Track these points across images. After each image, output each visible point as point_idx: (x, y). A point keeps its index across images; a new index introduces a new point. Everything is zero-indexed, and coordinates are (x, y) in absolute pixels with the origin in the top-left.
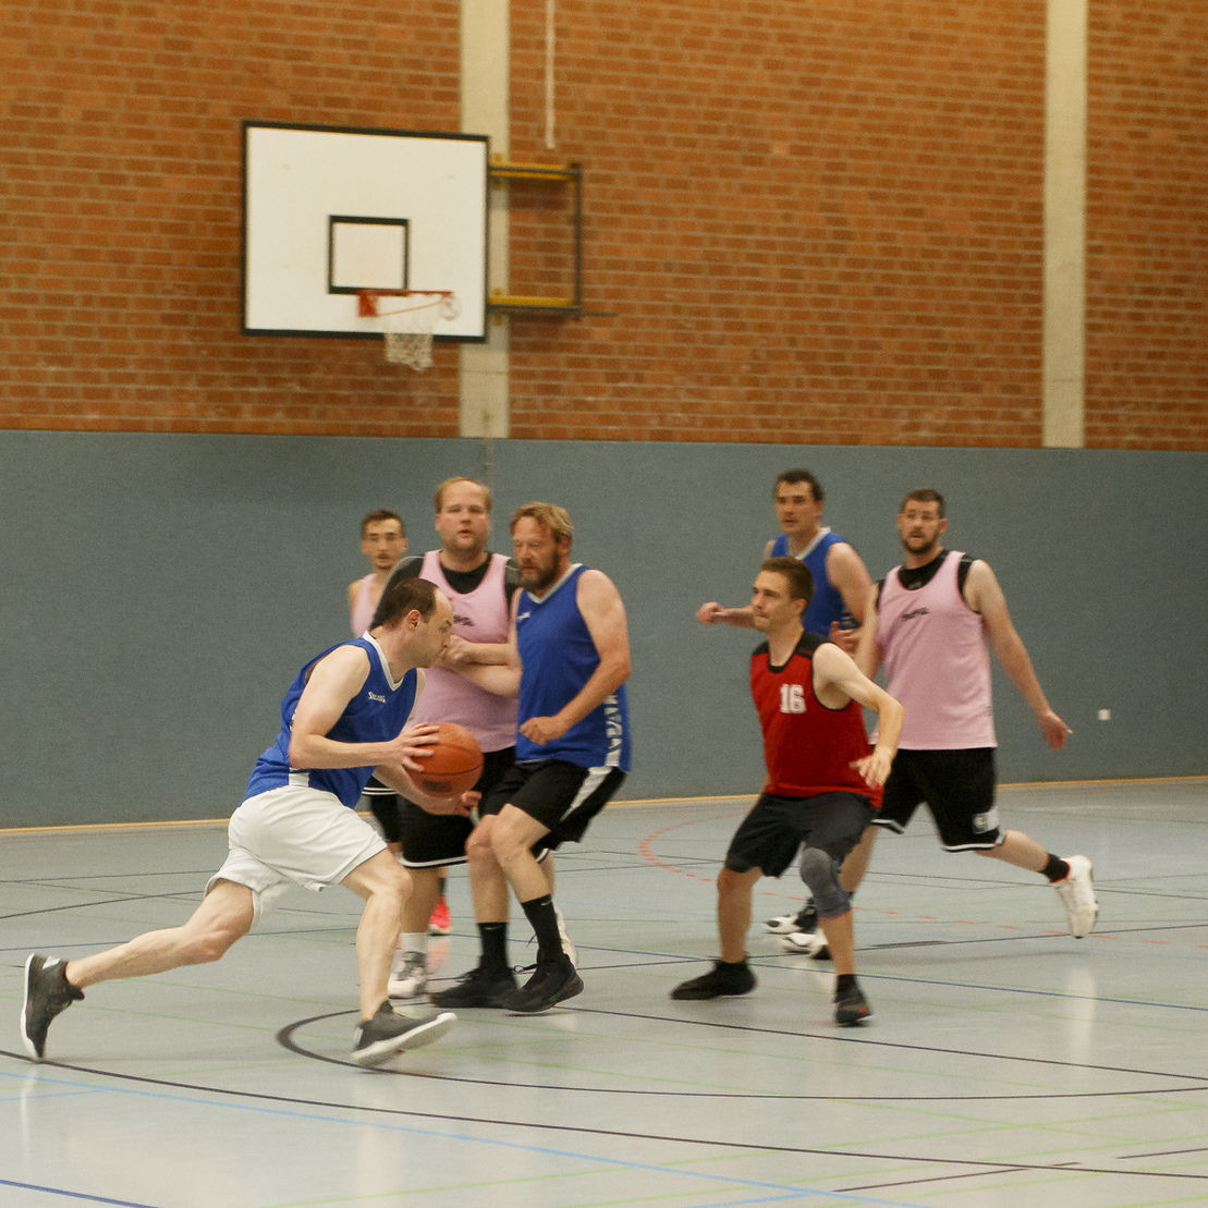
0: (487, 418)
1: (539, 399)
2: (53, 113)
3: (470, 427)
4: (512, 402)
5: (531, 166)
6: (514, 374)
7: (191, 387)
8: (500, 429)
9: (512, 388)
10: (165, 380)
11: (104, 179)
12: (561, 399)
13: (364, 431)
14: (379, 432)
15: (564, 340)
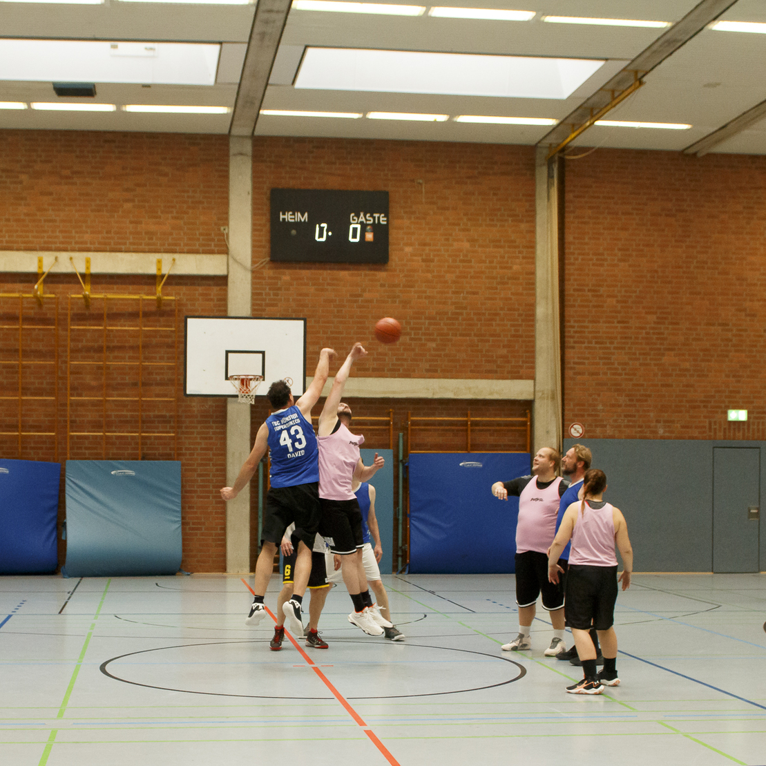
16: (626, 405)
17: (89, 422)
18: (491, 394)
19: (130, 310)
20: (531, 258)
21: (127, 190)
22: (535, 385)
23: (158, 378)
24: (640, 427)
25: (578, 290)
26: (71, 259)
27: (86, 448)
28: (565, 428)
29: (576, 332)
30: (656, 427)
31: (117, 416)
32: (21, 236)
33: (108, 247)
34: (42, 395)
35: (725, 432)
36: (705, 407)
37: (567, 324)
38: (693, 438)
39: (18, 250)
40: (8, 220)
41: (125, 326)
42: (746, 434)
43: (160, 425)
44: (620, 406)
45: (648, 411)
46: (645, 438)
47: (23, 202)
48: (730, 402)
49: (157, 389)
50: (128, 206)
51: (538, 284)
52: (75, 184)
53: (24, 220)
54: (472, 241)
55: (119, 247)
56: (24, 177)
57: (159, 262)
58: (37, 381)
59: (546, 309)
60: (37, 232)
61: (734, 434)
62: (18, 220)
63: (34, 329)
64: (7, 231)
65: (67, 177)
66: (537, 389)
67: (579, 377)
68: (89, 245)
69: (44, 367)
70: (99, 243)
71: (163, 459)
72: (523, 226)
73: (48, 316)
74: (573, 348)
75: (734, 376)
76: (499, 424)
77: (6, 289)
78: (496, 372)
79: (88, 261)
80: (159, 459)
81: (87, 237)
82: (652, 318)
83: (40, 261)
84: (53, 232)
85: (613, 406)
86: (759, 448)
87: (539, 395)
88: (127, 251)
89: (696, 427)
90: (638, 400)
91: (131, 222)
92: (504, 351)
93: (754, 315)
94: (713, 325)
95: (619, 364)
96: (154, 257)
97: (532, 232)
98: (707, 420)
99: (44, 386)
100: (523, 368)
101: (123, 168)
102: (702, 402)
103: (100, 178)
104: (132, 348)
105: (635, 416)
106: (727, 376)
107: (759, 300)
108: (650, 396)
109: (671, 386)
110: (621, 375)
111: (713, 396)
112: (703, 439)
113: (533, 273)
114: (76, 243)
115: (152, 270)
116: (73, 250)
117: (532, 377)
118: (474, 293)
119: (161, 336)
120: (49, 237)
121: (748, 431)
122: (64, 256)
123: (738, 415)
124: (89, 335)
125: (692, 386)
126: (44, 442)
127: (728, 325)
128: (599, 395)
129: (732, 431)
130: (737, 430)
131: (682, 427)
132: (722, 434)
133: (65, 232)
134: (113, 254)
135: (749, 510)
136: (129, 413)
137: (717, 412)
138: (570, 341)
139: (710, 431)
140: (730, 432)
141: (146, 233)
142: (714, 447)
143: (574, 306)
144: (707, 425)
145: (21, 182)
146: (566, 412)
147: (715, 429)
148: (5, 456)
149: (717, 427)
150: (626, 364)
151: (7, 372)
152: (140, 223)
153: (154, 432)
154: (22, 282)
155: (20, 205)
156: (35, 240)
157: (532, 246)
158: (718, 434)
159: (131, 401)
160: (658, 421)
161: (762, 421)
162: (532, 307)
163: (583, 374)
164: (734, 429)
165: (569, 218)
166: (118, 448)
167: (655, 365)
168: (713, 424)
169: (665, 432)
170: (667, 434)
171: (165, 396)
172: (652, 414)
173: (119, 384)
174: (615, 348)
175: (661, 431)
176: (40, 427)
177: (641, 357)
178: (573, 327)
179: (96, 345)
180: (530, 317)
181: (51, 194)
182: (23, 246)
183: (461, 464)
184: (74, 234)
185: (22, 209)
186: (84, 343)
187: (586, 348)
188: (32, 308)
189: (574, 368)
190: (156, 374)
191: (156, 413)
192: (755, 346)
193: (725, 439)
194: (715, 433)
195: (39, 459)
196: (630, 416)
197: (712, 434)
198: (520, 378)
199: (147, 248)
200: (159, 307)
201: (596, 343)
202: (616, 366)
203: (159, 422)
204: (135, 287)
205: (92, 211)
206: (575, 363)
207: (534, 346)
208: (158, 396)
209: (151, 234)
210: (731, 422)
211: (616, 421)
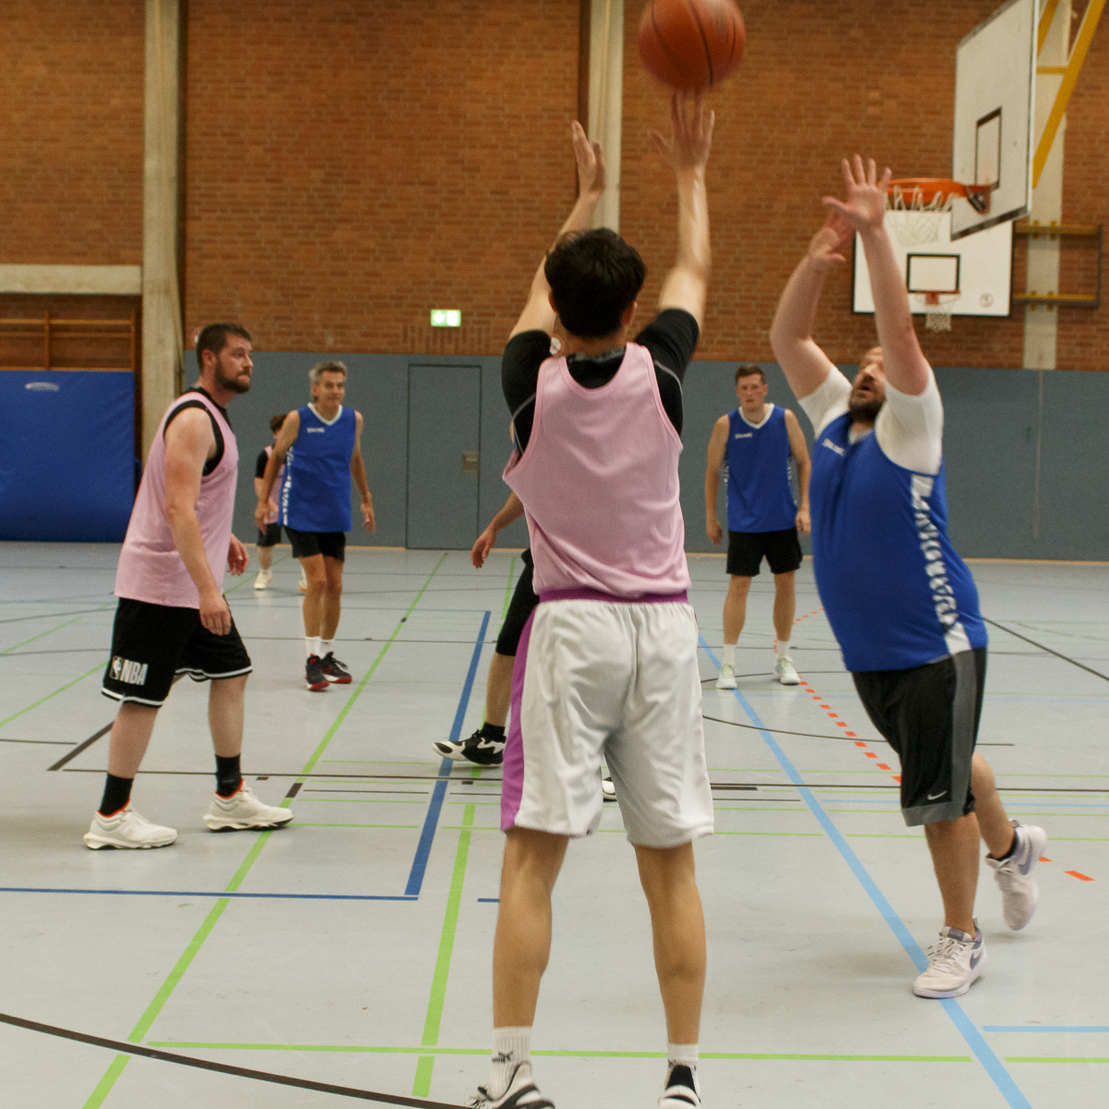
0: (1041, 358)
1: (1078, 350)
2: (769, 207)
3: (1030, 362)
4: (1058, 351)
5: (1076, 227)
6: (1060, 337)
7: (850, 341)
8: (1050, 364)
9: (1059, 344)
10: (835, 338)
11: (797, 239)
12: (1093, 349)
13: (960, 365)
14: (968, 365)
15: (1096, 318)
16: (278, 303)
18: (79, 285)
20: (139, 89)
22: (142, 274)
24: (297, 334)
25: (206, 134)
28: (187, 336)
29: (202, 196)
30: (322, 334)
35: (428, 344)
36: (397, 306)
37: (190, 184)
38: (377, 351)
42: (461, 345)
44: (268, 303)
45: (309, 311)
46: (306, 350)
48: (435, 299)
51: (148, 127)
54: (51, 64)
59: (158, 165)
61: (442, 346)
66: (145, 278)
67: (206, 262)
72: (126, 41)
74: (198, 218)
75: (443, 261)
76: (98, 330)
78: (84, 254)
82: (316, 174)
85: (256, 303)
86: (480, 367)
87: (148, 287)
89: (385, 336)
90: (296, 296)
92: (95, 225)
93: (477, 170)
94: (411, 184)
95: (269, 242)
97: (140, 49)
98: (401, 325)
100: (125, 248)
102: (392, 297)
105: (290, 319)
106: (432, 260)
107: (483, 147)
108: (314, 289)
109: (344, 274)
110: (269, 257)
111: (411, 291)
112: (393, 353)
113: (139, 110)
117: (138, 262)
118: (55, 140)
121: (464, 342)
123: (447, 318)
125: (376, 275)
127: (434, 184)
128: (237, 288)
129: (439, 341)
130: (446, 341)
131: (364, 335)
132: (423, 344)
135: (464, 458)
137: (414, 314)
138: (194, 210)
139: (405, 341)
140: (435, 343)
142: (410, 365)
143: (200, 158)
144: (401, 332)
146: (189, 313)
147: (413, 339)
149: (416, 335)
150: (278, 242)
157: (138, 70)
158: (417, 346)
160: (325, 326)
161: (484, 327)
162: (138, 159)
163: (213, 257)
164: (442, 339)
165: (195, 28)
167: (321, 243)
168: (409, 330)
169: (336, 342)
170: (340, 346)
172: (316, 317)
174: (261, 219)
175: (330, 341)
177: (301, 232)
178: (199, 188)
180: (136, 174)
183: (29, 386)
187: (218, 219)
189: (199, 249)
192: (478, 216)
193: (427, 353)
194: (413, 346)
196: (285, 318)
197: (408, 345)
198: (121, 262)
201: (234, 211)
202: (263, 245)
206: (201, 241)
207: (140, 216)
210: (437, 329)
211: (261, 325)
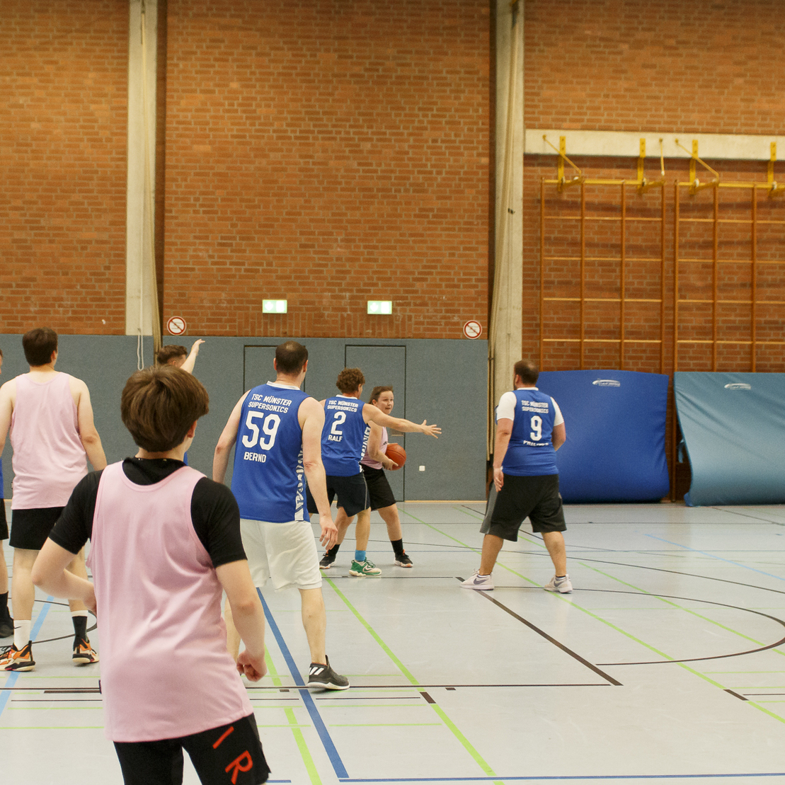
17: (693, 328)
19: (739, 200)
21: (738, 63)
23: (770, 277)
26: (677, 141)
27: (691, 358)
31: (724, 322)
32: (621, 115)
33: (717, 129)
34: (641, 297)
39: (618, 130)
40: (607, 96)
41: (733, 219)
43: (772, 332)
47: (623, 76)
49: (769, 291)
50: (740, 81)
52: (680, 55)
53: (624, 96)
55: (729, 128)
56: (625, 47)
57: (773, 146)
58: (636, 281)
60: (639, 110)
62: (615, 96)
63: (634, 221)
64: (606, 109)
65: (671, 48)
68: (696, 126)
69: (644, 265)
70: (708, 124)
71: (775, 371)
73: (648, 206)
77: (601, 175)
79: (695, 144)
80: (769, 371)
81: (695, 117)
83: (643, 143)
84: (656, 110)
88: (738, 133)
91: (742, 100)
96: (767, 140)
99: (644, 286)
101: (734, 38)
103: (709, 49)
104: (740, 243)
114: (682, 123)
115: (766, 156)
116: (679, 131)
119: (773, 231)
120: (651, 116)
122: (669, 138)
124: (693, 228)
126: (644, 351)
133: (670, 110)
134: (723, 136)
136: (738, 319)
141: (759, 113)
145: (620, 53)
148: (601, 367)
151: (603, 271)
152: (753, 101)
153: (765, 340)
154: (618, 167)
155: (620, 79)
156: (637, 119)
159: (742, 304)
166: (725, 359)
171: (777, 298)
173: (726, 285)
176: (639, 333)
179: (701, 240)
181: (653, 66)
182: (623, 126)
184: (679, 113)
185: (623, 84)
186: (689, 238)
188: (632, 197)
190: (769, 274)
191: (768, 318)
195: (639, 370)
199: (760, 129)
200: (770, 197)
203: (771, 329)
204: (744, 174)
205: (700, 87)
208: (769, 298)
209: (765, 114)
